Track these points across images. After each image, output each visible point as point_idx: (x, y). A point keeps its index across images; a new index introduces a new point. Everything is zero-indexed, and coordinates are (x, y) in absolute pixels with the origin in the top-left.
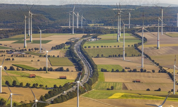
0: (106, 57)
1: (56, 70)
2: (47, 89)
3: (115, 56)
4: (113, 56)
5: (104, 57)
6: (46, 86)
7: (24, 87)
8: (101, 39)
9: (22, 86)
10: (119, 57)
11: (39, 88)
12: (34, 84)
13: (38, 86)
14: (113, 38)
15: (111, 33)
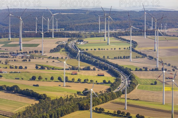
0: (112, 59)
1: (84, 69)
2: (98, 84)
3: (120, 58)
4: (118, 58)
5: (109, 59)
6: (96, 81)
7: (76, 82)
8: (88, 42)
9: (74, 82)
10: (124, 59)
11: (90, 83)
12: (85, 79)
13: (89, 82)
14: (100, 41)
15: (91, 37)
